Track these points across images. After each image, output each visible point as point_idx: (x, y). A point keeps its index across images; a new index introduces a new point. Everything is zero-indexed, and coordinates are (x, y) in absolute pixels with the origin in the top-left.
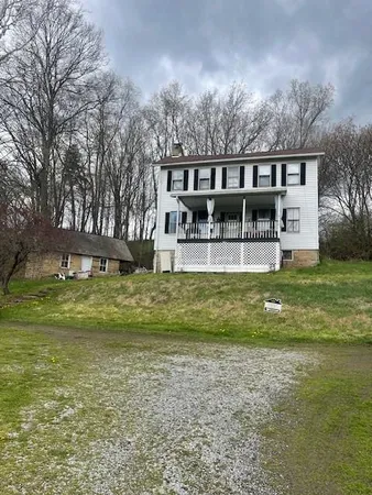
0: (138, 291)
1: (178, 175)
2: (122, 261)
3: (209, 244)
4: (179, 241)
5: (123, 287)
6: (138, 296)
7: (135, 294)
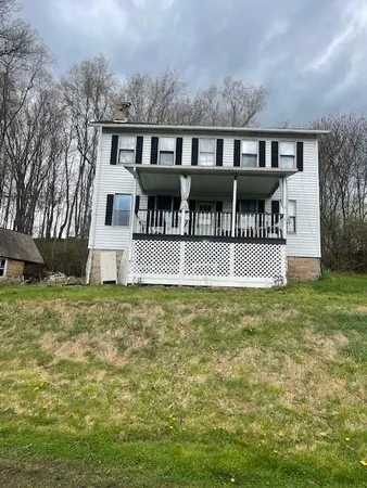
0: (82, 326)
1: (128, 142)
2: (27, 263)
3: (183, 244)
4: (136, 236)
5: (49, 315)
6: (84, 337)
7: (78, 332)
